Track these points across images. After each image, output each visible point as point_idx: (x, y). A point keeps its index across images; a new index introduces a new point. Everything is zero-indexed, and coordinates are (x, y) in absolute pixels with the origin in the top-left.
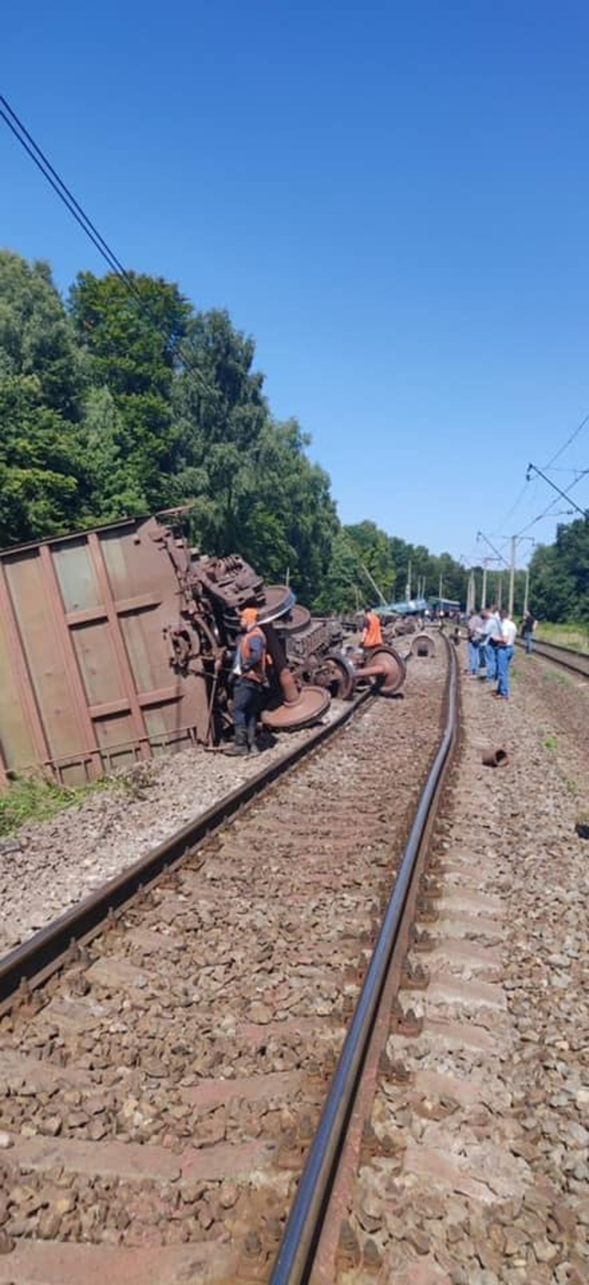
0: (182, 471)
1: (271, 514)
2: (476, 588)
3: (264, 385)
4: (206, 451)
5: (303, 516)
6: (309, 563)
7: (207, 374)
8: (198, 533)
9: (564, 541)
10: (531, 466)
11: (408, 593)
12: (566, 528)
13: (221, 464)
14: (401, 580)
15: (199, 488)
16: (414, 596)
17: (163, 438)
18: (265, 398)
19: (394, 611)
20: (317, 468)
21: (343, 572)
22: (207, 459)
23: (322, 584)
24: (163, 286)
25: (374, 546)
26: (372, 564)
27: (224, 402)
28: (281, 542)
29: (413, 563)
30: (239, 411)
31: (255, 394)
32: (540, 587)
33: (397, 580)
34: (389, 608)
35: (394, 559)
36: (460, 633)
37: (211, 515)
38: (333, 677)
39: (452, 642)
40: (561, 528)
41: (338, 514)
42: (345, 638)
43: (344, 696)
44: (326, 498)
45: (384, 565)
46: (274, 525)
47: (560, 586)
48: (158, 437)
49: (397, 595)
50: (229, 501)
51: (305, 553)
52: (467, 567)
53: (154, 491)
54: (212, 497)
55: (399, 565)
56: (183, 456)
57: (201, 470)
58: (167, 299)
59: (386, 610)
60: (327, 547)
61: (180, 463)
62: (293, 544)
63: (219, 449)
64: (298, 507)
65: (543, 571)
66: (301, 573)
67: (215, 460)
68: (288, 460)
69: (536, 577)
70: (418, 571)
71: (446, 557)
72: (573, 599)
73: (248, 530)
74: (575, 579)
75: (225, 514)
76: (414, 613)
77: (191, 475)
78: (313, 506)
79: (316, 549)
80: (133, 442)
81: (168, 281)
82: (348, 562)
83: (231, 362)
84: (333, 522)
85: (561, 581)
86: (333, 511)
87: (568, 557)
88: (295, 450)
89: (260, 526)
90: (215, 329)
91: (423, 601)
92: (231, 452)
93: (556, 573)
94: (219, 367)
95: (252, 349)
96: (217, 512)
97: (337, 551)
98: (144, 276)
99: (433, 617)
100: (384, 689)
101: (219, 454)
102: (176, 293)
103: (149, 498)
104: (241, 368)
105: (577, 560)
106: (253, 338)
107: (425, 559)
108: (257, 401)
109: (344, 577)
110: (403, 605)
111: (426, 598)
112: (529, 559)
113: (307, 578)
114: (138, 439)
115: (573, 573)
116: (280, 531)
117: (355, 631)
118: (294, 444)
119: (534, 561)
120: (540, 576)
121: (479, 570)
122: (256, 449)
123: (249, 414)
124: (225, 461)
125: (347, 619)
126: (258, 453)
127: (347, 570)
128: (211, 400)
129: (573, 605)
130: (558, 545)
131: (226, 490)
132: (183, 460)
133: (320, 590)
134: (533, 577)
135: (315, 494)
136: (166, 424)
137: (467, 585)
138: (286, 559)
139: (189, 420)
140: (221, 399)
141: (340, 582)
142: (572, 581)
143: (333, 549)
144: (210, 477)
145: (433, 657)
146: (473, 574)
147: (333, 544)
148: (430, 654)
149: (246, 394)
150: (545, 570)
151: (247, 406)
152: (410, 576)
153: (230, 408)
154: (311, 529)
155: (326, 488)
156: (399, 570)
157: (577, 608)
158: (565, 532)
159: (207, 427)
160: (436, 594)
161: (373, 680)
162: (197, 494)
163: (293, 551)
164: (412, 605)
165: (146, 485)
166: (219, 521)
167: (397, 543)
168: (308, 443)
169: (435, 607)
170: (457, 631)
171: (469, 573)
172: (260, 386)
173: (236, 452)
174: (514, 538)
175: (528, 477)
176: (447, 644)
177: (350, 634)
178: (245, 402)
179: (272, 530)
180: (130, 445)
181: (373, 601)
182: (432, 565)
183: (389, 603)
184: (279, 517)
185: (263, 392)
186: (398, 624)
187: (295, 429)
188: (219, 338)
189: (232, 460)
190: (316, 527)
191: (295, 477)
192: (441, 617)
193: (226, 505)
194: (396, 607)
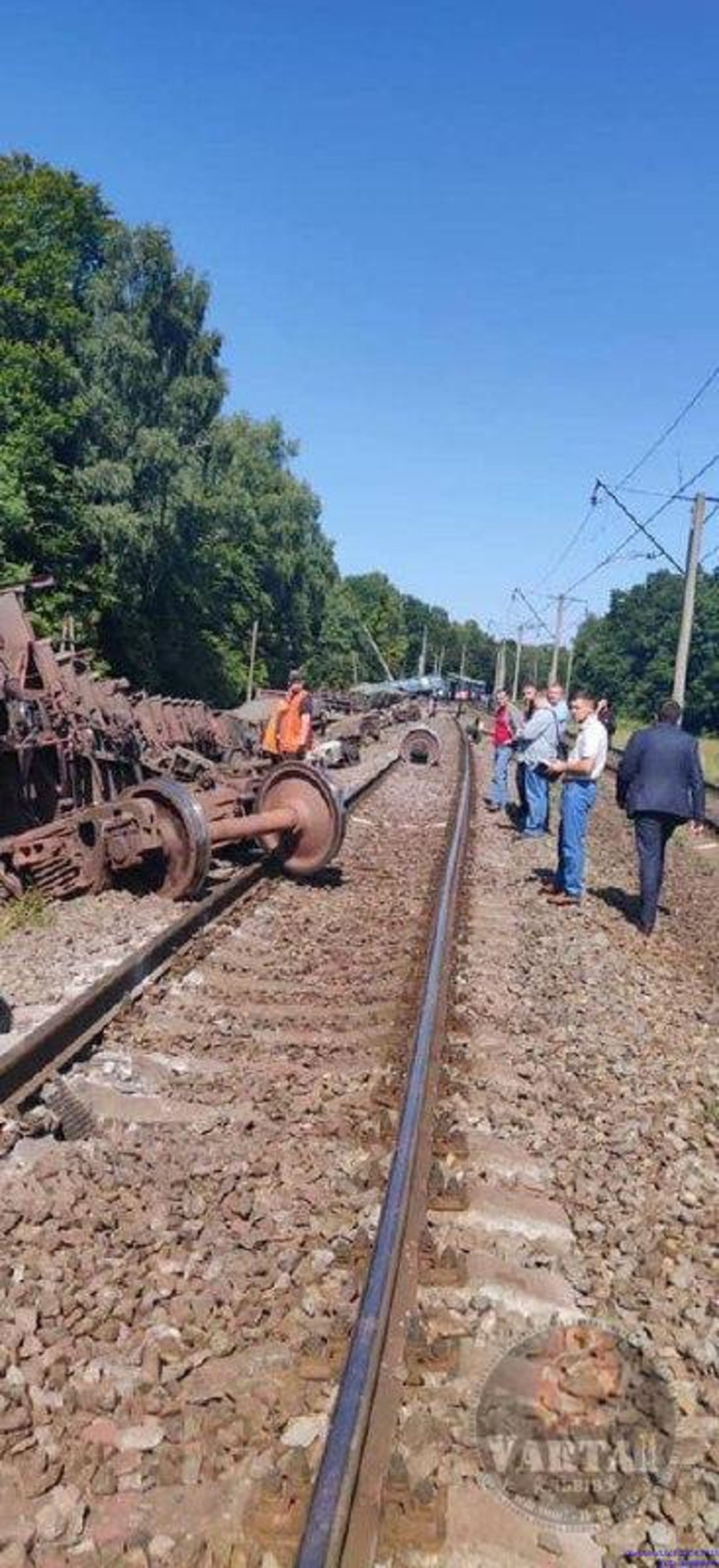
0: (91, 464)
1: (236, 547)
2: (507, 665)
3: (222, 350)
4: (131, 438)
5: (282, 553)
6: (291, 619)
7: (134, 324)
8: (113, 558)
9: (621, 611)
10: (599, 484)
11: (421, 667)
12: (622, 595)
13: (152, 459)
14: (414, 649)
15: (117, 492)
16: (429, 670)
17: (65, 415)
18: (225, 370)
19: (401, 689)
20: (305, 488)
21: (340, 635)
22: (131, 452)
23: (308, 647)
24: (77, 186)
25: (383, 603)
26: (379, 627)
27: (160, 369)
28: (248, 584)
29: (430, 630)
30: (183, 385)
31: (208, 360)
32: (586, 668)
33: (409, 649)
34: (395, 684)
35: (407, 622)
36: (481, 726)
37: (132, 533)
38: (149, 842)
39: (470, 737)
40: (616, 595)
41: (335, 559)
42: (330, 722)
43: (178, 891)
44: (316, 529)
45: (394, 629)
46: (241, 560)
47: (612, 668)
48: (56, 411)
49: (408, 668)
50: (162, 515)
51: (285, 604)
52: (498, 639)
53: (41, 488)
54: (137, 507)
55: (411, 631)
56: (94, 443)
57: (122, 467)
58: (79, 205)
59: (391, 686)
60: (317, 599)
61: (89, 454)
62: (265, 588)
63: (150, 437)
64: (276, 541)
65: (591, 648)
66: (278, 629)
67: (143, 453)
68: (265, 474)
69: (582, 655)
70: (436, 640)
71: (473, 626)
72: (628, 685)
73: (196, 562)
74: (630, 660)
75: (155, 534)
76: (427, 693)
77: (107, 472)
78: (297, 540)
79: (303, 600)
80: (17, 414)
81: (87, 180)
82: (345, 623)
83: (174, 311)
84: (329, 568)
85: (613, 662)
86: (329, 553)
87: (624, 632)
88: (275, 462)
89: (214, 559)
90: (147, 255)
91: (439, 679)
92: (166, 443)
93: (608, 650)
94: (154, 316)
95: (206, 296)
96: (143, 528)
97: (334, 607)
98: (46, 165)
99: (450, 698)
100: (294, 863)
101: (149, 444)
102: (96, 200)
103: (32, 499)
104: (188, 323)
105: (635, 636)
106: (207, 279)
107: (445, 624)
108: (210, 372)
109: (341, 641)
110: (413, 681)
111: (444, 674)
112: (574, 633)
113: (287, 639)
114: (25, 411)
115: (630, 652)
116: (247, 570)
117: (347, 712)
118: (275, 453)
119: (579, 635)
120: (588, 654)
121: (512, 644)
122: (206, 443)
123: (198, 390)
124: (157, 456)
125: (338, 696)
126: (208, 449)
127: (345, 632)
128: (137, 363)
129: (627, 692)
130: (611, 616)
131: (157, 499)
132: (94, 449)
133: (306, 655)
134: (580, 655)
135: (300, 523)
136: (71, 392)
137: (495, 661)
138: (256, 609)
139: (106, 391)
140: (156, 364)
141: (336, 647)
142: (626, 663)
143: (328, 605)
144: (135, 478)
145: (436, 764)
146: (504, 649)
147: (327, 597)
148: (431, 760)
149: (194, 361)
150: (593, 648)
151: (195, 379)
152: (425, 645)
153: (170, 379)
154: (291, 571)
155: (316, 517)
156: (412, 636)
157: (631, 696)
158: (622, 600)
159: (131, 401)
160: (457, 670)
161: (272, 842)
162: (113, 501)
163: (266, 598)
164: (425, 682)
165: (30, 479)
166: (147, 544)
167: (412, 603)
168: (293, 453)
169: (454, 686)
170: (477, 722)
171: (500, 645)
172: (216, 353)
173: (175, 443)
174: (562, 598)
175: (594, 500)
176: (462, 740)
177: (340, 716)
178: (193, 372)
179: (237, 569)
180: (10, 419)
181: (376, 674)
182: (453, 631)
183: (396, 678)
184: (248, 550)
185: (220, 362)
186: (404, 706)
187: (277, 432)
188: (154, 267)
189: (168, 456)
190: (300, 568)
191: (274, 498)
192: (461, 700)
193: (158, 519)
194: (404, 683)
